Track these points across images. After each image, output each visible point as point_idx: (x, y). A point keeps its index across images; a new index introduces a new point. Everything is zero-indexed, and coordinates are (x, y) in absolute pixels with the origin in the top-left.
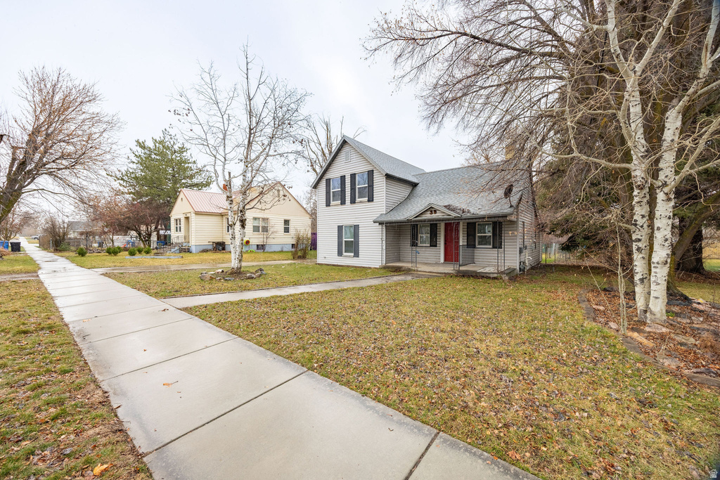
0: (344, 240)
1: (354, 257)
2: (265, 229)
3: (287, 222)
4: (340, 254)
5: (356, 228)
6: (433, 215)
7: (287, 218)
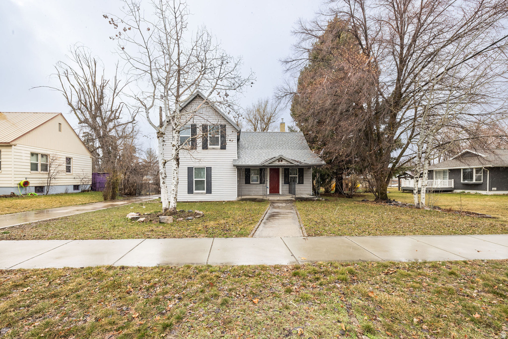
0: (194, 179)
1: (206, 193)
2: (45, 168)
3: (69, 160)
4: (190, 191)
5: (209, 169)
6: (280, 162)
7: (69, 156)
